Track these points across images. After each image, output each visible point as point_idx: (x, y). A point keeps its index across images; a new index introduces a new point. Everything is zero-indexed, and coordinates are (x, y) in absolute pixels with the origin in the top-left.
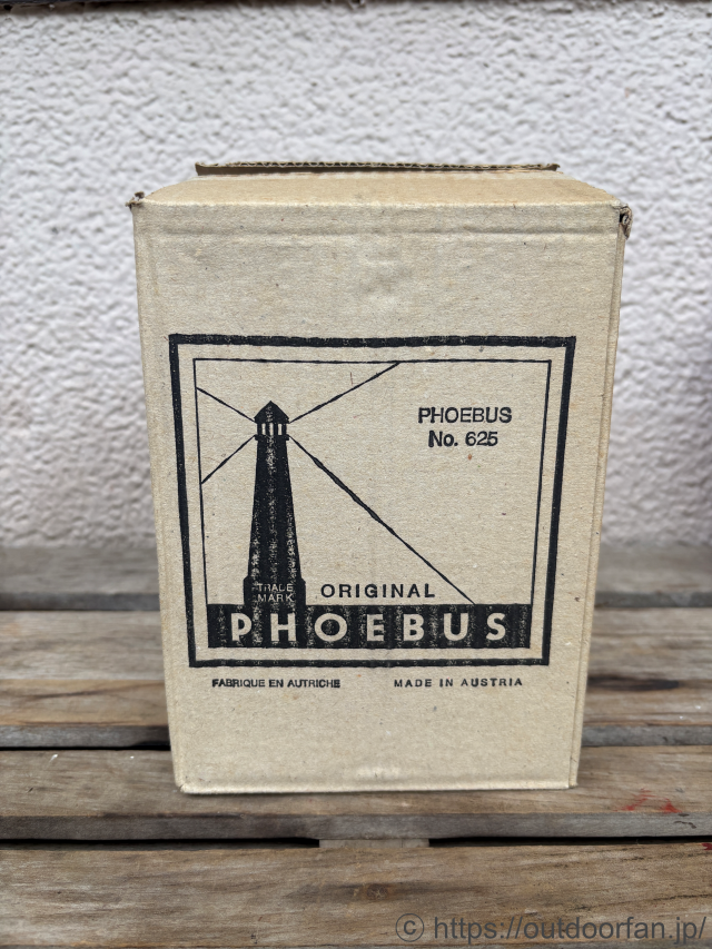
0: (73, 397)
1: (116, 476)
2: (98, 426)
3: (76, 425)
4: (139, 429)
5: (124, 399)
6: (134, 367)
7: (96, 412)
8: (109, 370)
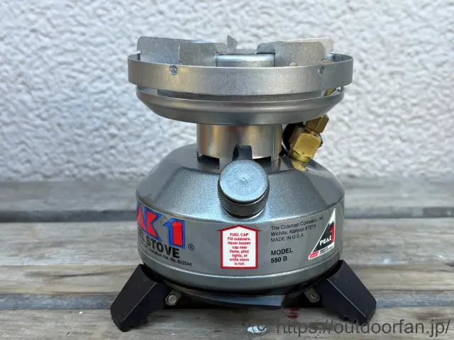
0: (63, 69)
1: (97, 130)
2: (84, 90)
3: (67, 91)
4: (115, 93)
5: (103, 70)
6: (110, 45)
7: (82, 81)
8: (92, 48)
